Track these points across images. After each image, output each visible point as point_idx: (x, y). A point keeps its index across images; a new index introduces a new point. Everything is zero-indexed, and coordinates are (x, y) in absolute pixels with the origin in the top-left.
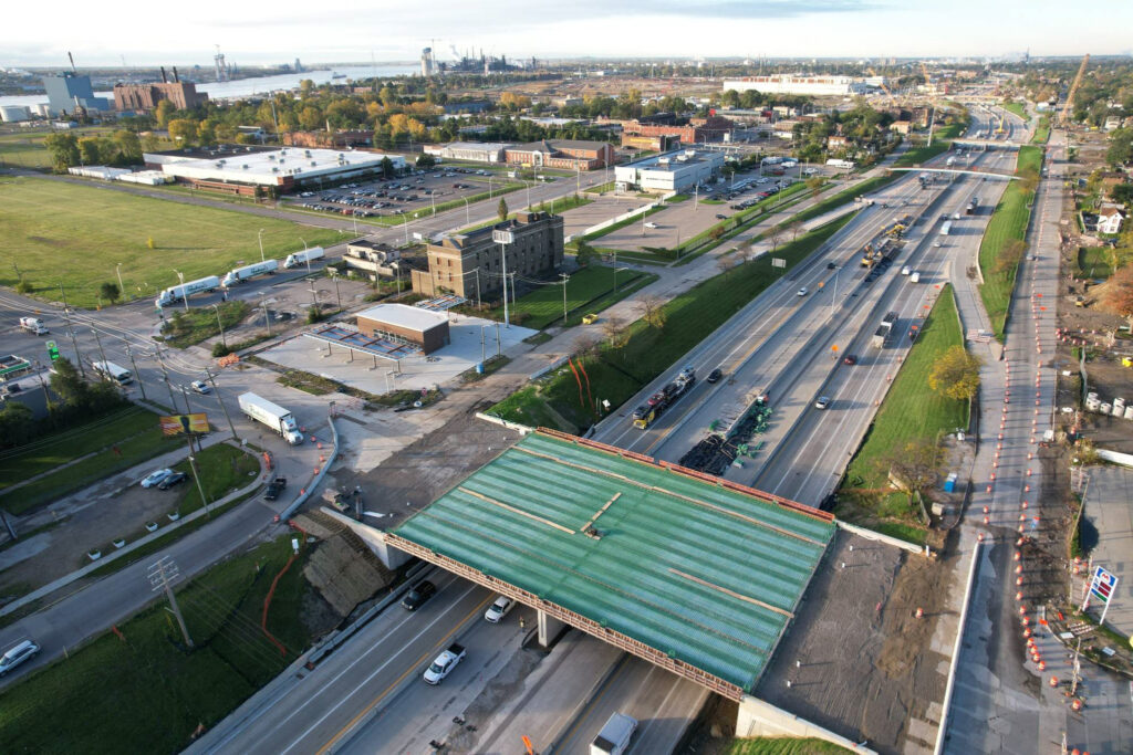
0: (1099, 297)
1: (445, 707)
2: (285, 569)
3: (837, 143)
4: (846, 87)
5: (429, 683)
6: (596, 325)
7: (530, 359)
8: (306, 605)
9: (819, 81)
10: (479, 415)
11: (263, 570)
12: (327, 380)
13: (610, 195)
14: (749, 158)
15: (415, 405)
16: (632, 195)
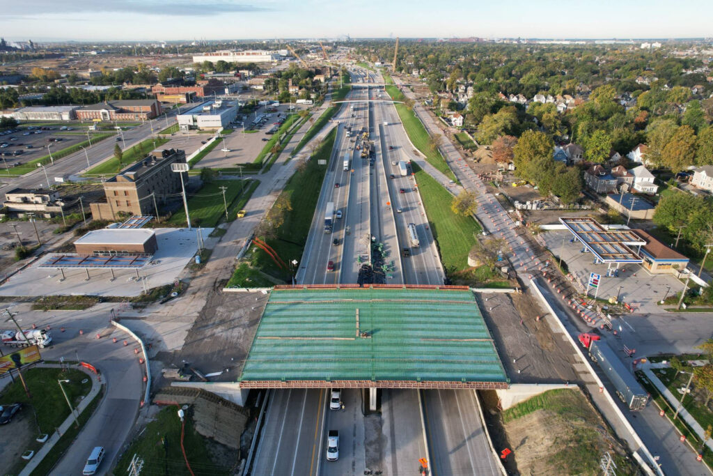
0: (482, 156)
1: (354, 469)
2: (183, 434)
3: (294, 90)
4: (270, 57)
5: (332, 461)
6: (248, 217)
7: (225, 247)
8: (212, 452)
9: (253, 54)
10: (225, 290)
11: (166, 441)
12: (83, 296)
13: (178, 134)
14: (250, 103)
15: (173, 295)
16: (194, 133)
